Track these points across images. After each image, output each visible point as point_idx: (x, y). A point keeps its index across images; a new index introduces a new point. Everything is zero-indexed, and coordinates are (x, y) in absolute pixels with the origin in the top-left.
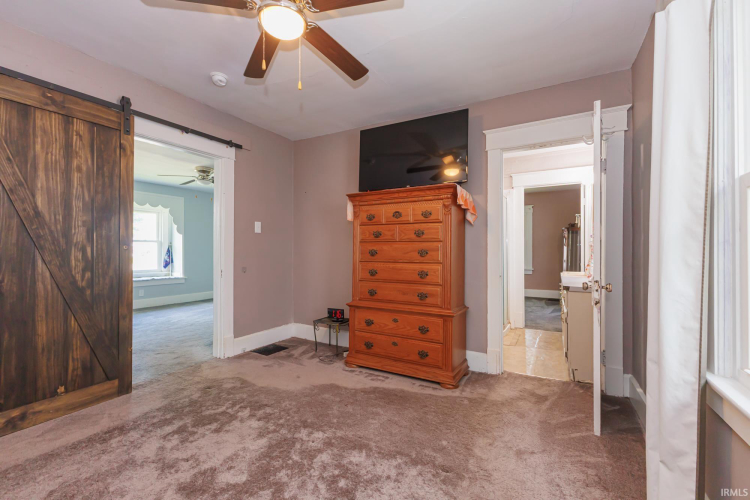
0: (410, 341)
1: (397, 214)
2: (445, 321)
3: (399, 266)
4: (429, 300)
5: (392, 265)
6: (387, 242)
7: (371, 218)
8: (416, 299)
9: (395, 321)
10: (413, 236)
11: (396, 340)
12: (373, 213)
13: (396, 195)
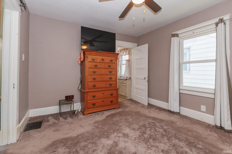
0: (108, 99)
1: (103, 60)
2: (117, 91)
3: (103, 76)
4: (112, 86)
5: (101, 76)
6: (99, 68)
7: (93, 60)
8: (109, 86)
9: (103, 94)
10: (108, 67)
11: (103, 100)
12: (94, 58)
13: (103, 54)
